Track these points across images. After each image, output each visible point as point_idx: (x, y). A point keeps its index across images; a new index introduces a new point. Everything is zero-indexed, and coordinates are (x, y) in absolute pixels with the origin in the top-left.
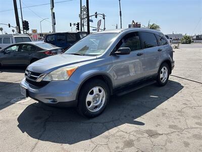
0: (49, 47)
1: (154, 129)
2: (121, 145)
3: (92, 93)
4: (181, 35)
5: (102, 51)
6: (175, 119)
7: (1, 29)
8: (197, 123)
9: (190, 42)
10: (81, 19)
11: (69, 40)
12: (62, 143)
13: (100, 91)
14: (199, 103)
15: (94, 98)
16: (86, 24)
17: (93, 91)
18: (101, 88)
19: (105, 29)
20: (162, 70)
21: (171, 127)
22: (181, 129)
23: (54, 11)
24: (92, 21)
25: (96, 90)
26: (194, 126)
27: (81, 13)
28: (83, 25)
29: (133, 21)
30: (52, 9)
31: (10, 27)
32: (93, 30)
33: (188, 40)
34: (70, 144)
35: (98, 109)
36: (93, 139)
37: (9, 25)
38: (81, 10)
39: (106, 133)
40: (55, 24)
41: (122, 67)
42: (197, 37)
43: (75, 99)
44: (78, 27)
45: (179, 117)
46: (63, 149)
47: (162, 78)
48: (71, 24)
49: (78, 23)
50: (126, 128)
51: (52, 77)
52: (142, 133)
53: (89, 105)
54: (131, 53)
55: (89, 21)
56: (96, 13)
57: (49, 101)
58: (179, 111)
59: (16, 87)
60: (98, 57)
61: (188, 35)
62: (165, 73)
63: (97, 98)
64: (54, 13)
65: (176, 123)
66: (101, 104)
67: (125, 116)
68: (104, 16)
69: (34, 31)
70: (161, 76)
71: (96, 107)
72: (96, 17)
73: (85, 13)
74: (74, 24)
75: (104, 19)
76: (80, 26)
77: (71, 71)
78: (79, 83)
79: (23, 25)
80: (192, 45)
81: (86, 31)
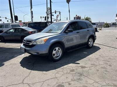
0: (30, 30)
1: (84, 65)
2: (69, 71)
3: (55, 50)
4: (104, 23)
5: (60, 31)
6: (94, 61)
7: (1, 20)
8: (104, 63)
9: (108, 27)
10: (47, 14)
11: (41, 26)
12: (43, 71)
13: (59, 49)
14: (106, 55)
15: (56, 53)
16: (50, 17)
17: (56, 49)
18: (59, 48)
19: (60, 19)
20: (90, 40)
21: (91, 64)
22: (96, 65)
23: (32, 10)
24: (53, 15)
25: (57, 48)
26: (102, 64)
27: (47, 11)
28: (48, 18)
29: (76, 15)
30: (31, 9)
31: (6, 19)
32: (54, 20)
33: (107, 26)
34: (46, 71)
35: (58, 58)
36: (56, 70)
37: (6, 18)
38: (47, 10)
39: (62, 67)
40: (33, 17)
41: (70, 39)
42: (113, 23)
43: (47, 52)
44: (45, 18)
45: (96, 61)
46: (43, 73)
47: (90, 44)
48: (41, 17)
49: (46, 17)
50: (71, 65)
51: (37, 43)
52: (78, 67)
53: (54, 56)
54: (73, 32)
55: (51, 15)
56: (56, 11)
57: (36, 54)
58: (96, 59)
59: (15, 50)
60: (58, 33)
61: (107, 23)
62: (91, 41)
63: (57, 52)
64: (32, 11)
65: (94, 63)
66: (59, 55)
67: (71, 61)
68: (60, 12)
69: (20, 21)
70: (89, 43)
71: (57, 57)
72: (56, 13)
73: (49, 11)
74: (43, 17)
75: (60, 14)
76: (46, 18)
77: (46, 40)
78: (50, 45)
79: (15, 18)
80: (110, 28)
81: (50, 21)
